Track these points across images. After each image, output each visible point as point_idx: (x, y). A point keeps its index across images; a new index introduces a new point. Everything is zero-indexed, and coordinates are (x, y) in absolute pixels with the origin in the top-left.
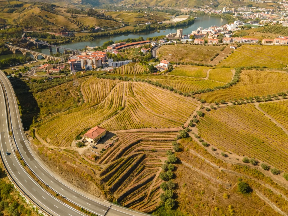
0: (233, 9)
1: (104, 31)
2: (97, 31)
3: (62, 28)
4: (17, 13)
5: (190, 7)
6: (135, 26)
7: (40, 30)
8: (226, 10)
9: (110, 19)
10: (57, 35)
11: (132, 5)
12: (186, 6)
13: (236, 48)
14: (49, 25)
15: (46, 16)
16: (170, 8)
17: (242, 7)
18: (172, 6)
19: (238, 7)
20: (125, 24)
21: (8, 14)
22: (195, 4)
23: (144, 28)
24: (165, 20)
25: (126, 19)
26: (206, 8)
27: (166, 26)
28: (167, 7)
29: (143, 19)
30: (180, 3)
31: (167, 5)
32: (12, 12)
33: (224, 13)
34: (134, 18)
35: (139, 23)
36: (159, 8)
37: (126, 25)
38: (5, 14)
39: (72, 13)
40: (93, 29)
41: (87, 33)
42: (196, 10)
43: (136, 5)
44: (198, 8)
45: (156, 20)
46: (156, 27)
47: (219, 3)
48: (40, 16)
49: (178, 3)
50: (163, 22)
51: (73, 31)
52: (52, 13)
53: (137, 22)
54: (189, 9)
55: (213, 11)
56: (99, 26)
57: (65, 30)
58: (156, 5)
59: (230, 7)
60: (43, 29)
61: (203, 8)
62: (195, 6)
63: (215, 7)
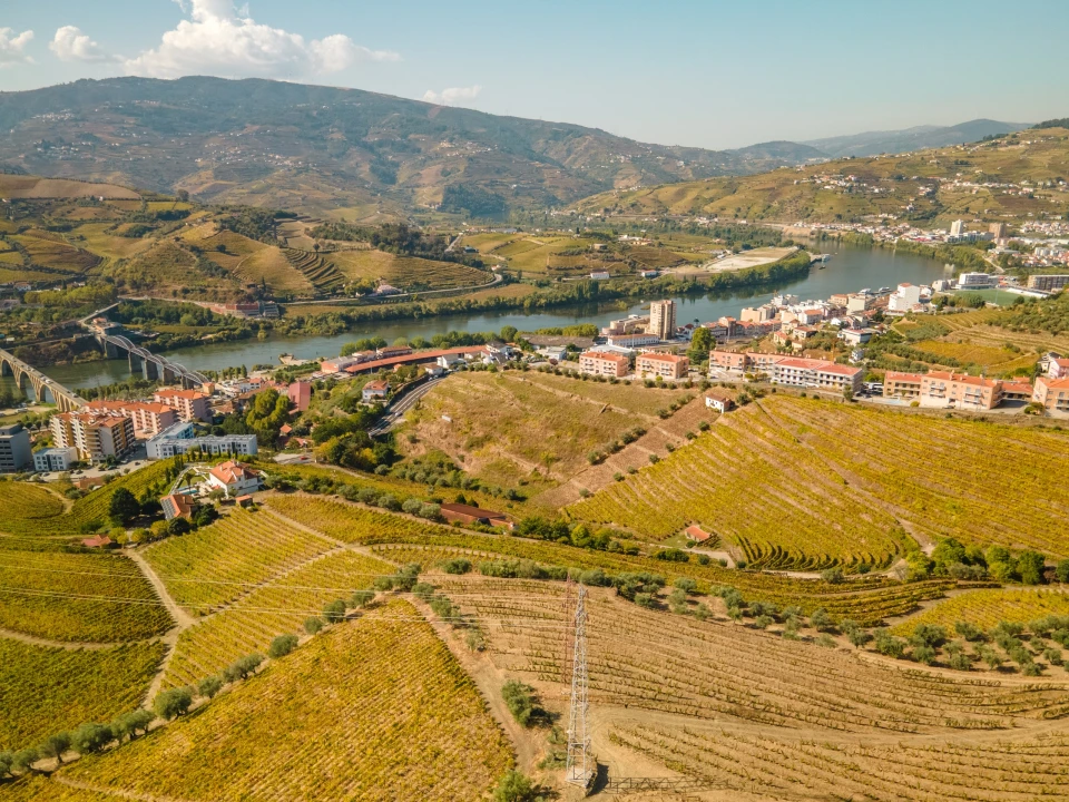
0: (995, 228)
1: (408, 299)
3: (251, 286)
5: (818, 218)
6: (542, 285)
7: (175, 294)
8: (963, 230)
10: (223, 310)
12: (806, 214)
14: (212, 275)
15: (222, 248)
16: (744, 222)
17: (1042, 218)
18: (751, 213)
19: (1024, 218)
20: (505, 277)
22: (837, 210)
23: (572, 292)
25: (518, 257)
26: (885, 222)
27: (668, 284)
28: (730, 220)
30: (781, 203)
31: (730, 211)
33: (953, 240)
35: (564, 272)
36: (702, 221)
39: (325, 237)
40: (368, 291)
41: (337, 304)
42: (845, 228)
43: (620, 212)
44: (852, 221)
45: (635, 265)
46: (628, 290)
47: (941, 205)
48: (195, 248)
49: (775, 204)
50: (666, 272)
51: (288, 298)
52: (253, 236)
53: (558, 269)
54: (814, 227)
55: (911, 235)
56: (394, 281)
57: (254, 296)
58: (693, 212)
59: (985, 220)
60: (186, 291)
61: (873, 225)
62: (839, 217)
63: (924, 218)
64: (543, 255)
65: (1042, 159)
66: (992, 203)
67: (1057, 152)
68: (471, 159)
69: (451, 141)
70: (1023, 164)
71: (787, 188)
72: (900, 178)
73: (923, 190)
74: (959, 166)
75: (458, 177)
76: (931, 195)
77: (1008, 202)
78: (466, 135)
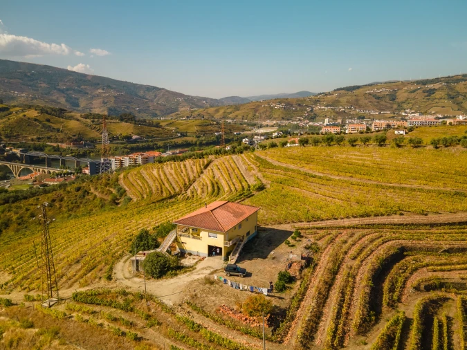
0: (339, 121)
1: (148, 141)
2: (135, 141)
3: (74, 136)
5: (275, 119)
6: (198, 137)
7: (33, 140)
9: (158, 125)
10: (64, 146)
11: (187, 117)
12: (270, 118)
13: (406, 133)
14: (52, 131)
15: (48, 120)
16: (246, 121)
17: (351, 118)
18: (248, 118)
19: (346, 119)
20: (181, 134)
22: (281, 116)
23: (213, 138)
24: (244, 130)
25: (181, 127)
26: (300, 120)
28: (241, 120)
29: (210, 128)
30: (260, 114)
31: (240, 117)
34: (196, 126)
35: (204, 133)
36: (229, 121)
37: (183, 135)
39: (93, 118)
40: (128, 138)
42: (286, 122)
44: (288, 120)
45: (230, 130)
46: (233, 139)
47: (316, 115)
48: (36, 120)
49: (257, 114)
50: (242, 133)
51: (93, 141)
52: (59, 117)
53: (201, 131)
54: (274, 122)
55: (311, 123)
56: (138, 134)
57: (78, 139)
58: (224, 117)
59: (334, 119)
60: (39, 138)
61: (295, 121)
62: (283, 118)
63: (313, 118)
65: (344, 100)
66: (334, 114)
67: (348, 97)
68: (115, 97)
69: (103, 89)
70: (338, 101)
71: (260, 108)
72: (299, 105)
73: (309, 109)
74: (316, 102)
75: (111, 104)
76: (312, 111)
77: (339, 113)
78: (109, 87)
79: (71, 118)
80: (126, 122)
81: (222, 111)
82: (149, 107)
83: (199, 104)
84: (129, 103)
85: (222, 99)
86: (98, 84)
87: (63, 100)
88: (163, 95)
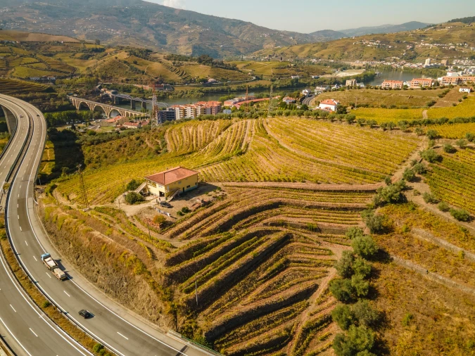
0: (444, 62)
1: (222, 85)
2: (211, 84)
3: (156, 78)
4: (95, 60)
5: (366, 59)
6: (273, 81)
7: (122, 81)
8: (430, 63)
9: (234, 68)
10: (147, 88)
11: (270, 56)
12: (360, 57)
13: (471, 91)
14: (138, 73)
15: (135, 63)
16: (332, 61)
17: (461, 59)
18: (336, 57)
19: (453, 58)
20: (257, 77)
21: (81, 60)
22: (374, 55)
23: (288, 82)
24: (324, 73)
25: (258, 70)
26: (395, 60)
27: (325, 81)
28: (326, 60)
29: (287, 71)
30: (349, 53)
31: (326, 56)
32: (87, 59)
33: (427, 67)
34: (273, 68)
35: (280, 76)
36: (314, 60)
37: (258, 79)
38: (76, 60)
39: (175, 60)
40: (205, 81)
41: (194, 86)
42: (378, 63)
43: (276, 57)
44: (381, 60)
45: (308, 73)
46: (309, 83)
47: (417, 53)
48: (125, 62)
49: (346, 53)
50: (321, 76)
51: (173, 84)
52: (145, 59)
53: (278, 74)
54: (364, 63)
55: (408, 65)
56: (214, 77)
57: (160, 82)
58: (309, 57)
59: (437, 59)
60: (127, 80)
61: (389, 61)
62: (375, 58)
63: (411, 59)
64: (269, 68)
65: (457, 34)
66: (439, 52)
67: (463, 31)
68: (201, 33)
69: (189, 25)
70: (449, 36)
71: (351, 46)
72: (398, 42)
73: (409, 47)
74: (421, 37)
75: (196, 41)
76: (412, 49)
77: (446, 52)
78: (195, 22)
79: (155, 59)
80: (204, 64)
81: (307, 49)
82: (233, 44)
83: (286, 40)
84: (213, 40)
85: (313, 33)
86: (185, 20)
87: (152, 37)
88: (249, 30)
